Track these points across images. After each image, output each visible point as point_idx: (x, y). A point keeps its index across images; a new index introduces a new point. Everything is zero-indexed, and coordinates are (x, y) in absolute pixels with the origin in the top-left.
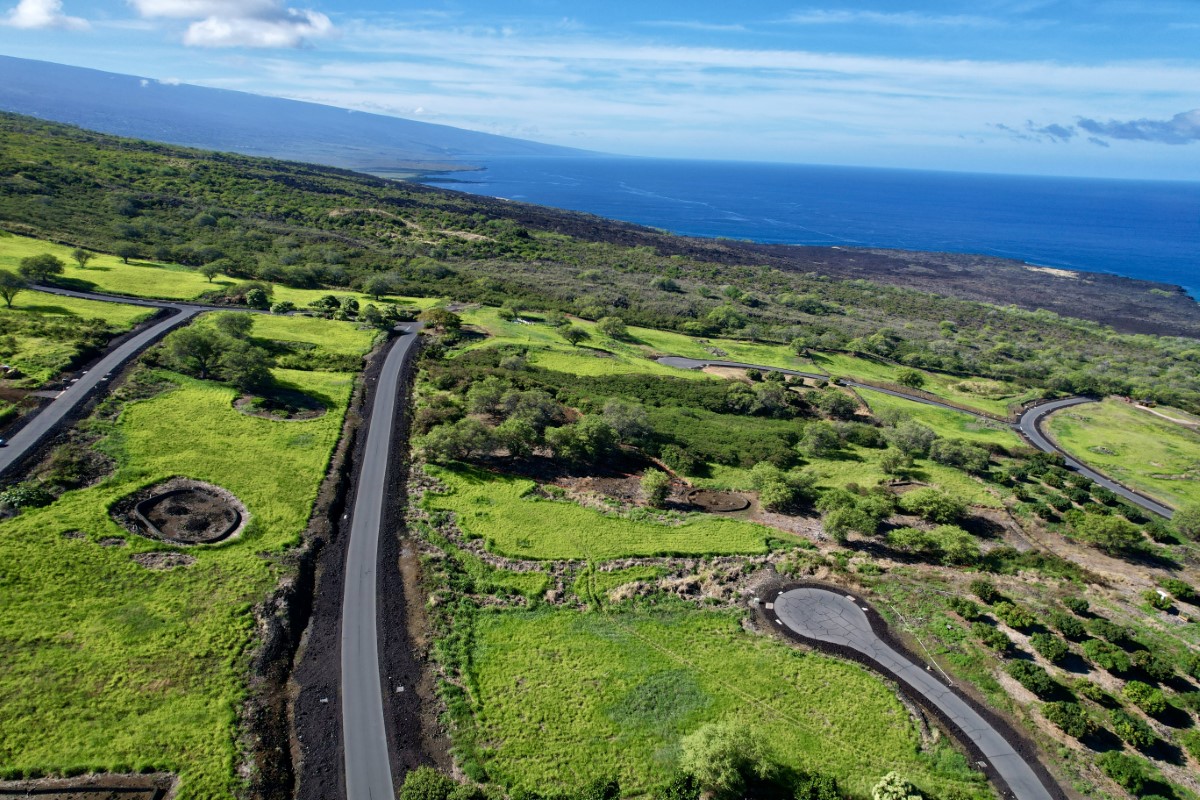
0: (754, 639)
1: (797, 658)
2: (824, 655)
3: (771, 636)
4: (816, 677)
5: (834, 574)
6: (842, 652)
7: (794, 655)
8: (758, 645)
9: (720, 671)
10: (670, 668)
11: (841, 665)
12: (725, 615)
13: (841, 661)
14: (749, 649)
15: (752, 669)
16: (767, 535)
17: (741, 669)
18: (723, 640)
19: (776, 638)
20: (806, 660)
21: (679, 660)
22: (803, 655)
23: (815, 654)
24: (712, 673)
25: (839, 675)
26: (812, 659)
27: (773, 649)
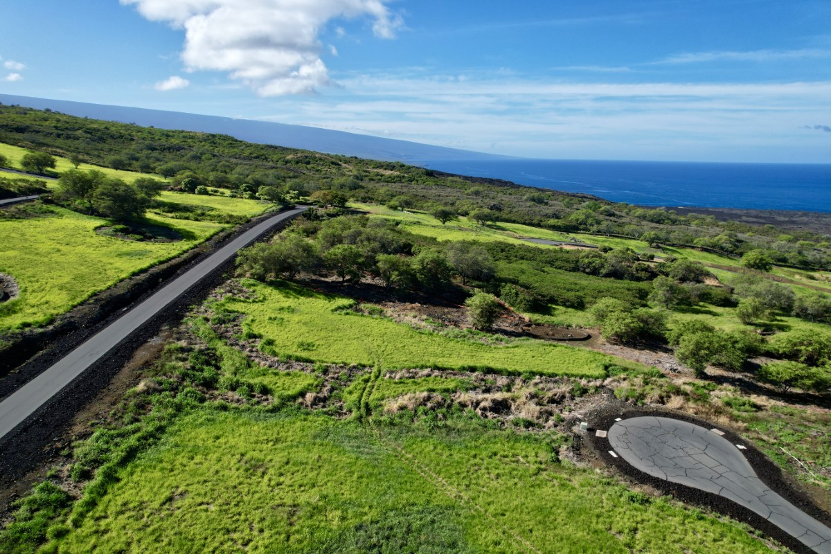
0: (574, 472)
1: (637, 505)
2: (681, 504)
3: (598, 471)
4: (669, 539)
5: (691, 404)
6: (711, 504)
7: (632, 499)
8: (576, 481)
9: (508, 514)
10: (428, 502)
11: (712, 523)
12: (536, 440)
13: (711, 516)
14: (562, 486)
15: (561, 515)
16: (607, 361)
17: (544, 514)
18: (527, 470)
19: (606, 474)
20: (652, 508)
21: (451, 491)
22: (646, 501)
23: (666, 501)
24: (495, 516)
25: (709, 539)
26: (662, 508)
27: (600, 487)
